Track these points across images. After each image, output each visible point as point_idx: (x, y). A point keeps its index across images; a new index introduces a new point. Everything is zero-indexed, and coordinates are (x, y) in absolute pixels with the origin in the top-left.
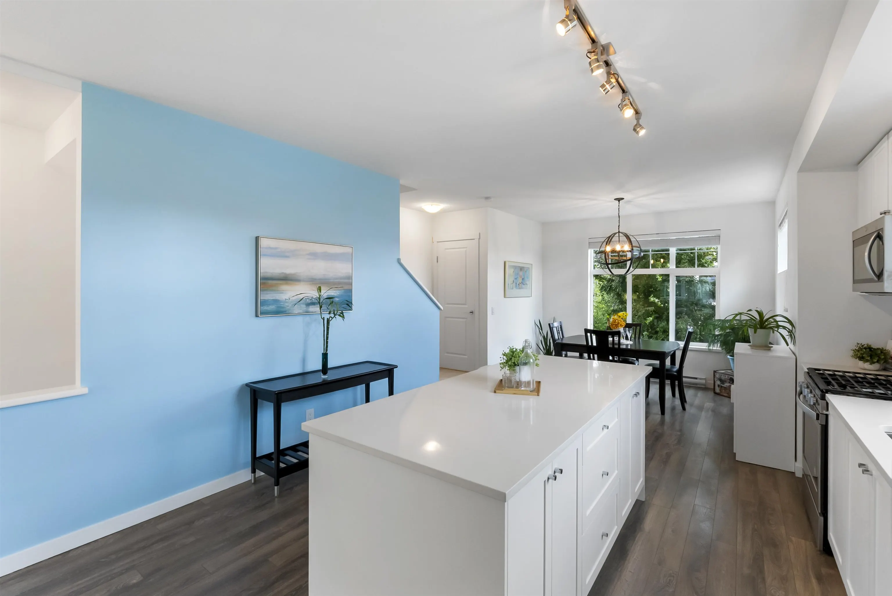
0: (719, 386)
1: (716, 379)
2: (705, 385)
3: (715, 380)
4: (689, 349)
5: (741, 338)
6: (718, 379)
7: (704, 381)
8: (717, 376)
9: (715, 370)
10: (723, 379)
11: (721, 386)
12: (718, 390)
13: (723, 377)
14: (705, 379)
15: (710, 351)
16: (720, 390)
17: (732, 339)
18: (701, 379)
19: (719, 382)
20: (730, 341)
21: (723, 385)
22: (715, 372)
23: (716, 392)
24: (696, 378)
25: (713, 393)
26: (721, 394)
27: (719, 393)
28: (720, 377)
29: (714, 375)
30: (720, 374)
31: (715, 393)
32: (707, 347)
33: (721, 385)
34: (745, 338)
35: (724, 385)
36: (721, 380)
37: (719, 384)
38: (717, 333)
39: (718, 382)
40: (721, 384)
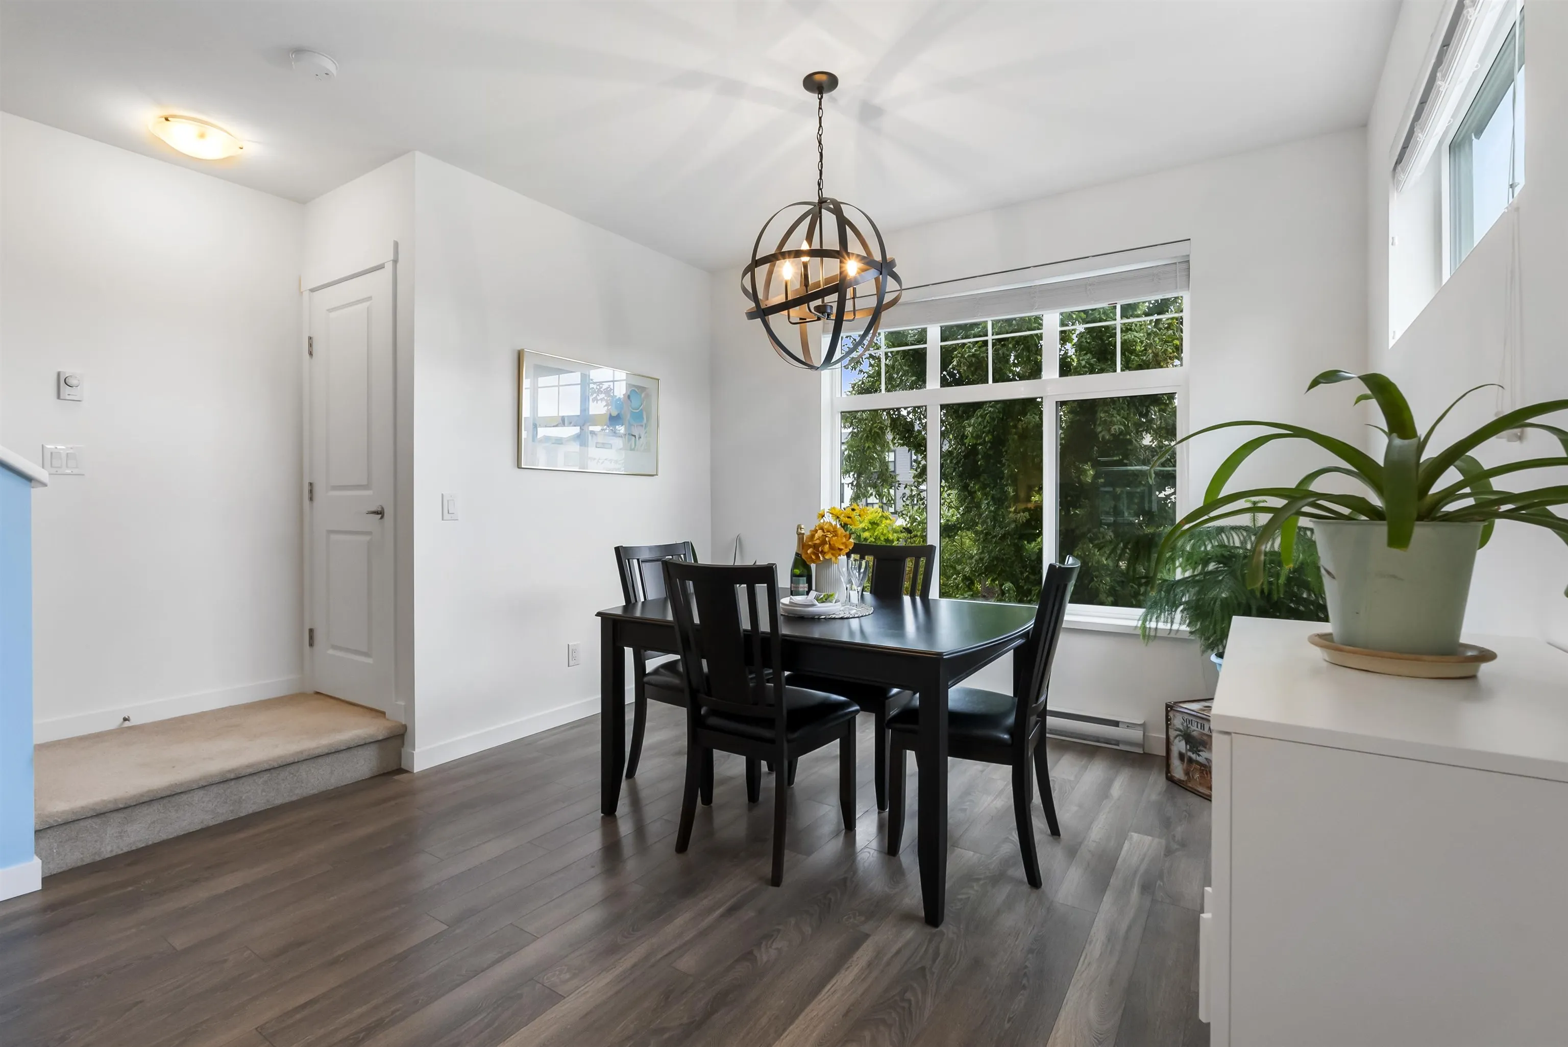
0: (1182, 756)
1: (1173, 733)
2: (1142, 746)
3: (1172, 738)
4: (1064, 626)
5: (1258, 594)
6: (1178, 733)
7: (1136, 735)
8: (1178, 722)
9: (1172, 700)
10: (1195, 734)
11: (1191, 760)
12: (1178, 771)
13: (1195, 728)
14: (1143, 726)
15: (1147, 636)
16: (1187, 773)
17: (1223, 595)
18: (1129, 725)
19: (1183, 743)
20: (1218, 603)
21: (1194, 756)
22: (1170, 708)
23: (1172, 776)
24: (1116, 724)
25: (1164, 776)
26: (1190, 785)
27: (1180, 780)
28: (1188, 728)
29: (1168, 719)
30: (1186, 717)
31: (1170, 779)
32: (1139, 620)
33: (1190, 754)
34: (1270, 593)
35: (1199, 755)
36: (1188, 737)
37: (1184, 751)
38: (1179, 575)
39: (1180, 746)
40: (1190, 750)
